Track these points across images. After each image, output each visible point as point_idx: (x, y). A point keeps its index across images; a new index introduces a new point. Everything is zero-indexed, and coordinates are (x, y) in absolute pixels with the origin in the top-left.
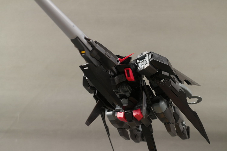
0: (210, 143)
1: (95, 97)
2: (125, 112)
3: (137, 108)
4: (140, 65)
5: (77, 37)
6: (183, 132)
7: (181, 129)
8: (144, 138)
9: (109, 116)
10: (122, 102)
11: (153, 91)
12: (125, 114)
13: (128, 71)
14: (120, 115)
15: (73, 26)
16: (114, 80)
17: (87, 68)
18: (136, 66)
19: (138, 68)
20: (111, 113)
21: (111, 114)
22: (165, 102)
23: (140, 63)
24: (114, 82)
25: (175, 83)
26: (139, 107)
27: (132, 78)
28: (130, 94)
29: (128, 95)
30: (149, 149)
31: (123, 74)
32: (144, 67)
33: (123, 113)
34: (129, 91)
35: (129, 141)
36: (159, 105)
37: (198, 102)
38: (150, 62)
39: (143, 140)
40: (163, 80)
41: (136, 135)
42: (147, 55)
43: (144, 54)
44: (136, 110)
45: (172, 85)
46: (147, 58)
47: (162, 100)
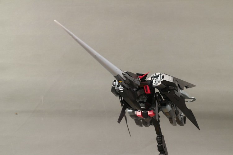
0: (199, 129)
1: (121, 101)
2: (142, 111)
3: (151, 109)
4: (154, 81)
5: (118, 75)
6: (181, 121)
7: (180, 119)
8: (152, 124)
9: (129, 113)
10: (141, 106)
11: (162, 96)
12: (142, 113)
13: (146, 87)
14: (139, 113)
15: (117, 70)
16: (137, 93)
17: (123, 92)
18: (151, 82)
19: (153, 84)
20: (131, 110)
21: (132, 112)
22: (170, 105)
23: (154, 80)
24: (137, 95)
25: (178, 91)
26: (152, 109)
27: (149, 92)
28: (147, 100)
29: (145, 101)
30: (157, 134)
31: (143, 89)
32: (157, 85)
33: (141, 112)
34: (146, 99)
35: (142, 127)
36: (166, 107)
37: (193, 101)
38: (162, 82)
39: (151, 125)
40: (169, 92)
41: (147, 122)
42: (159, 75)
43: (157, 74)
44: (150, 111)
45: (175, 93)
46: (159, 78)
47: (168, 104)
